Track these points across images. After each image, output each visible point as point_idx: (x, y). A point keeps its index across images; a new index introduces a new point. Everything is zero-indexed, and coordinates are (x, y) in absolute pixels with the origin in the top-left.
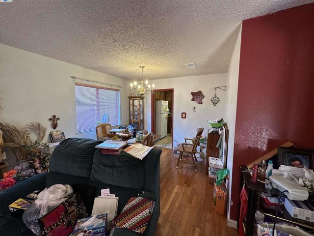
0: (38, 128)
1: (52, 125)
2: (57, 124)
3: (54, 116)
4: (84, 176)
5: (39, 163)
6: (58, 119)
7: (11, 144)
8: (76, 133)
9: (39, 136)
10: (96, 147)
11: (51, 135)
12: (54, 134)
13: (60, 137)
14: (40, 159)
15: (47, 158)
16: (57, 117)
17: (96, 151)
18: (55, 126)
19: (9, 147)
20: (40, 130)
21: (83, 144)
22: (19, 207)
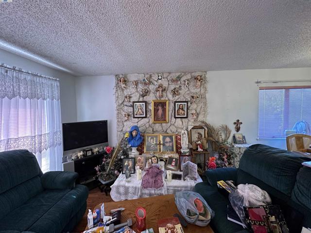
0: (226, 129)
1: (236, 128)
2: (239, 128)
3: (238, 121)
4: (282, 191)
5: (227, 158)
6: (241, 123)
7: (211, 138)
8: (257, 140)
9: (226, 136)
10: (303, 164)
11: (234, 137)
12: (237, 136)
13: (241, 139)
14: (227, 154)
15: (232, 156)
16: (240, 122)
17: (301, 168)
18: (238, 129)
19: (210, 140)
20: (227, 131)
21: (280, 154)
22: (224, 187)
